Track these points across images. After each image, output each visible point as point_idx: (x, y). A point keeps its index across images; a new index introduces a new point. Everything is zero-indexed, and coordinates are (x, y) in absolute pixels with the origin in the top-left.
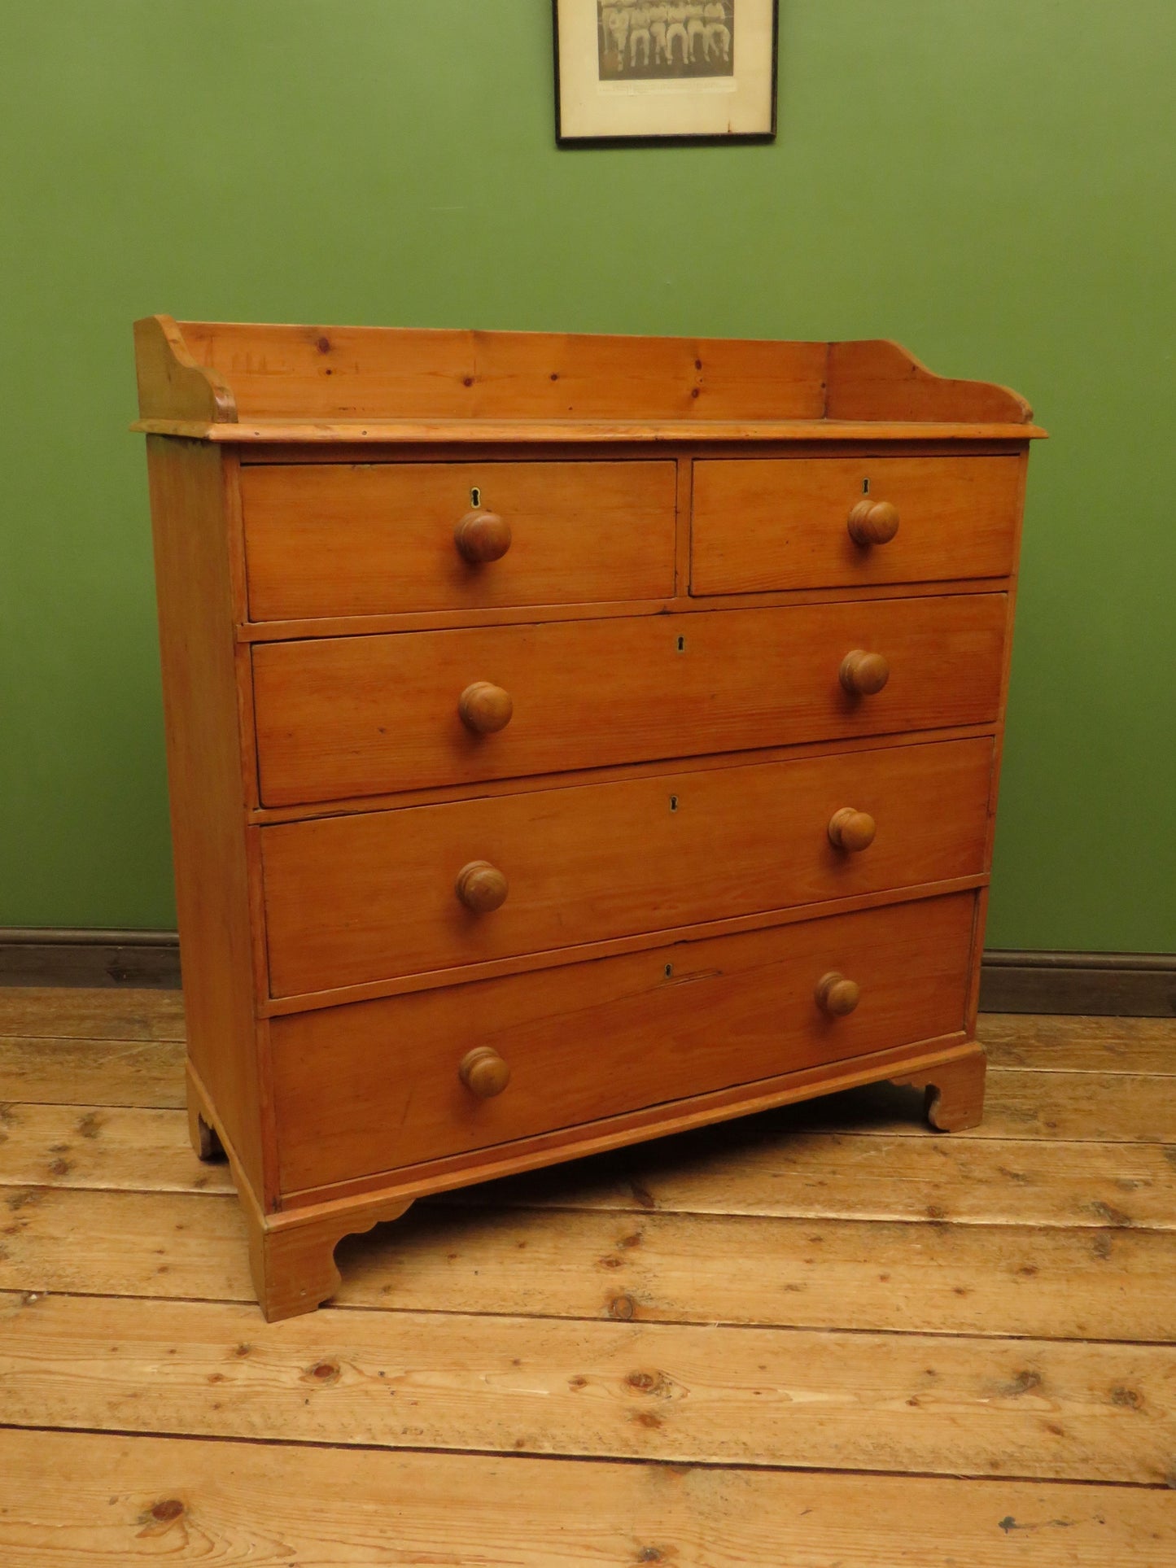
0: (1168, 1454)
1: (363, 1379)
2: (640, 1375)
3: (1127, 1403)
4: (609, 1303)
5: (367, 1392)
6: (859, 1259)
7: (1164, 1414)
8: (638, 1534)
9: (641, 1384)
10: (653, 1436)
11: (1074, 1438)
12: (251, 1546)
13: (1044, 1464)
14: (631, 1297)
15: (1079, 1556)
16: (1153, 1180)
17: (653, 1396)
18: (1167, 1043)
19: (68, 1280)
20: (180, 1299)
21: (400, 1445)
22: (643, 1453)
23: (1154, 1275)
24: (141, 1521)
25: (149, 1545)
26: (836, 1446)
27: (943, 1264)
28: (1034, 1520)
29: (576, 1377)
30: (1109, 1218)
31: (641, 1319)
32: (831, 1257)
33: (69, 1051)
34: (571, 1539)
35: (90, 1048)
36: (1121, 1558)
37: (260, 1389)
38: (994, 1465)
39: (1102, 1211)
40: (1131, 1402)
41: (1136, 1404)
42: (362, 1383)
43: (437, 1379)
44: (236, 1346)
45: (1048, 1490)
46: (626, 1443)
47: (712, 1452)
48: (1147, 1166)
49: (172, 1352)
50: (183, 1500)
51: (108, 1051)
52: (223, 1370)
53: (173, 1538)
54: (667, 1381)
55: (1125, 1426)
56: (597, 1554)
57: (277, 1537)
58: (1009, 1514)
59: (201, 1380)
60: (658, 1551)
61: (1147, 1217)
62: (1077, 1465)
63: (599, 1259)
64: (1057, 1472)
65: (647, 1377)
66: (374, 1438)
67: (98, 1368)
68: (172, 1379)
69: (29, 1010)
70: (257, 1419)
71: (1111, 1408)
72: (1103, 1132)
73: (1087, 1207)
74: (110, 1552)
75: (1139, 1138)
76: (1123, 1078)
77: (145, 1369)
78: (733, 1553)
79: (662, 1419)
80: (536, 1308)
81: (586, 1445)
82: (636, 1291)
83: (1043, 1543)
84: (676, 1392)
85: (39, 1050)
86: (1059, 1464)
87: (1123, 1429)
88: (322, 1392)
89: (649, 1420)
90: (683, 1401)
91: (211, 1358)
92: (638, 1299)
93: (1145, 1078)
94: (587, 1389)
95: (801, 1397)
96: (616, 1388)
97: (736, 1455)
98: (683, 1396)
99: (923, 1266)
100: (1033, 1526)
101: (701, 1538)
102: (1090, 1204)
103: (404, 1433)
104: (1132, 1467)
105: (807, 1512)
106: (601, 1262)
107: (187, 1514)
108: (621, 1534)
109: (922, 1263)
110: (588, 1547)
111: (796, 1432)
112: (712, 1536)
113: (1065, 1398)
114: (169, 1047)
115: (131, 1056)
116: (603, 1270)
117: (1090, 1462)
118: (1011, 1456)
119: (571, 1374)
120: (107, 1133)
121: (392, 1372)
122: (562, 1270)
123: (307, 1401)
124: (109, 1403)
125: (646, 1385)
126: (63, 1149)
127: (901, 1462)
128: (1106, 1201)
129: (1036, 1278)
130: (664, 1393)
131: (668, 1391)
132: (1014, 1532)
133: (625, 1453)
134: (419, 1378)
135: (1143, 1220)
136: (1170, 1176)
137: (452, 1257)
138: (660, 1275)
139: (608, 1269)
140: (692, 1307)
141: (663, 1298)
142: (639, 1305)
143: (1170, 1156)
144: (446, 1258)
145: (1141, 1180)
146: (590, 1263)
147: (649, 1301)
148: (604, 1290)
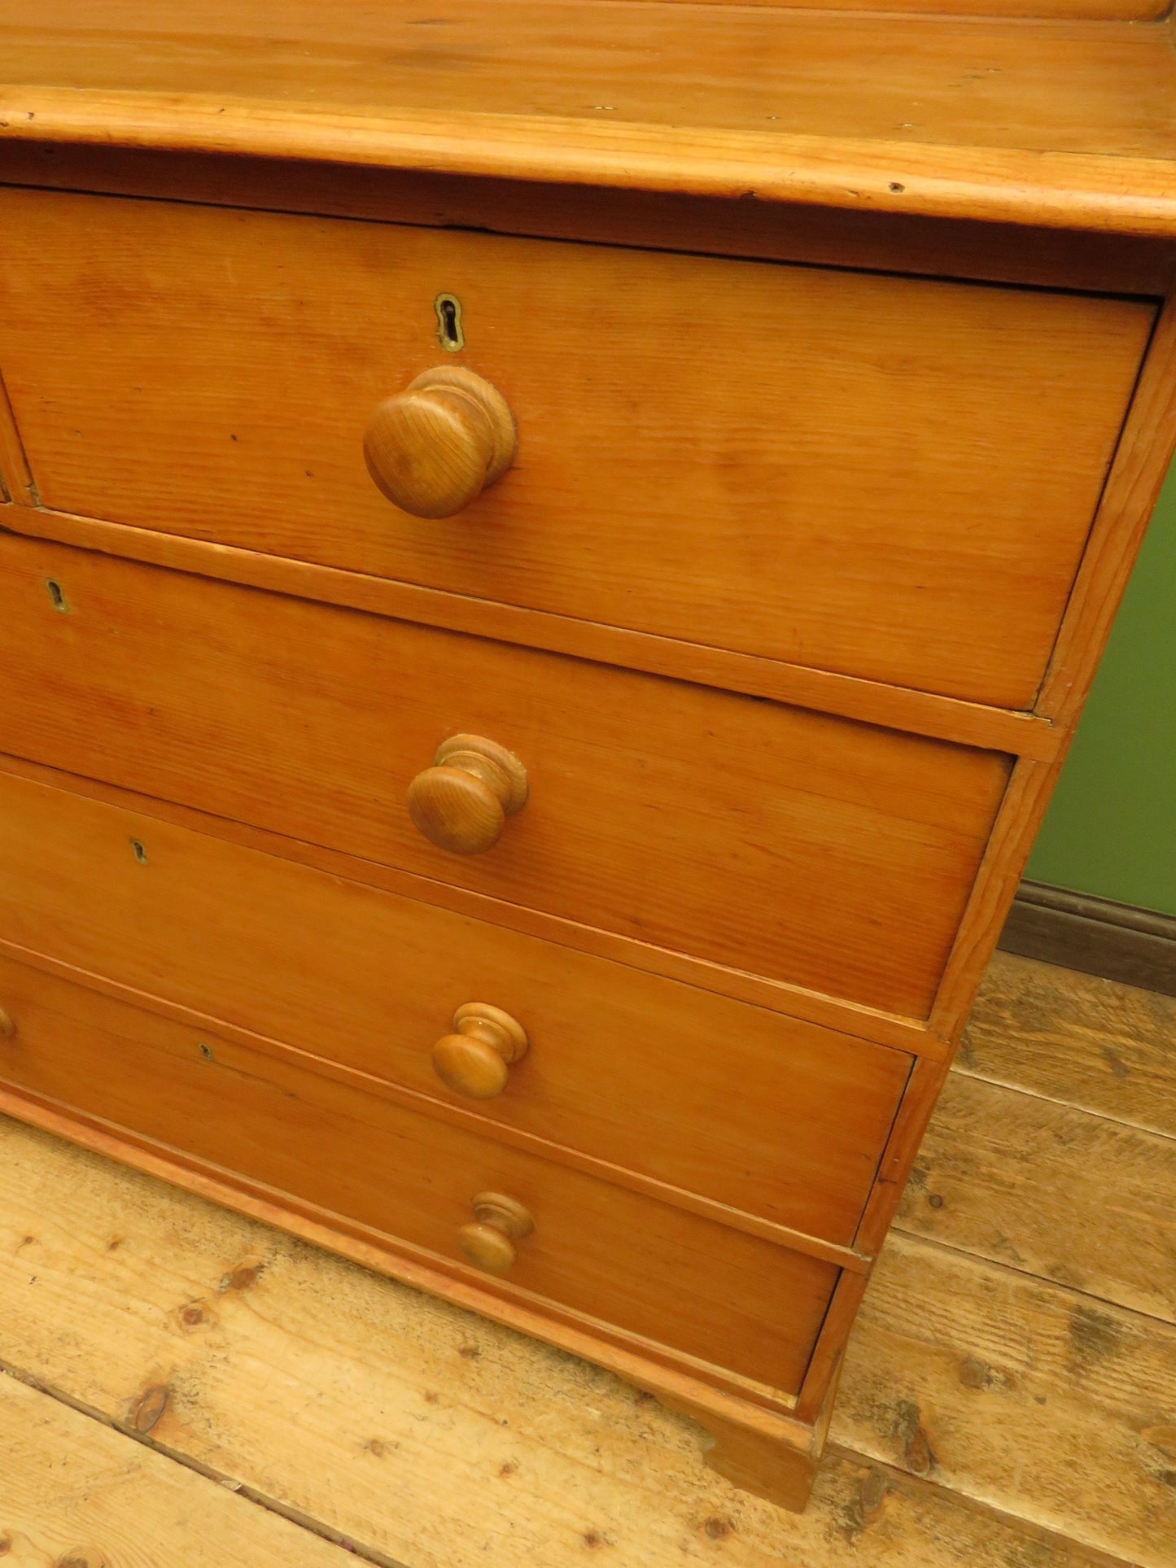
2: (78, 1560)
4: (140, 1393)
6: (496, 1417)
14: (174, 1391)
16: (1023, 1377)
27: (607, 1466)
30: (902, 1449)
31: (158, 1438)
32: (466, 1397)
39: (903, 1426)
48: (1030, 1341)
61: (965, 1468)
63: (183, 1301)
72: (1005, 1240)
73: (886, 1407)
75: (1053, 1270)
76: (1095, 1128)
80: (50, 1373)
82: (186, 1381)
92: (178, 1395)
93: (1132, 1137)
99: (574, 1462)
102: (893, 1404)
106: (181, 1308)
109: (578, 1455)
116: (174, 1326)
122: (128, 1309)
128: (922, 1405)
129: (719, 1548)
135: (954, 1471)
136: (1056, 1374)
137: (28, 1240)
138: (233, 1359)
139: (180, 1326)
140: (231, 1439)
141: (208, 1407)
142: (172, 1411)
143: (1076, 1328)
144: (20, 1240)
145: (1003, 1370)
146: (168, 1308)
147: (189, 1405)
148: (151, 1365)
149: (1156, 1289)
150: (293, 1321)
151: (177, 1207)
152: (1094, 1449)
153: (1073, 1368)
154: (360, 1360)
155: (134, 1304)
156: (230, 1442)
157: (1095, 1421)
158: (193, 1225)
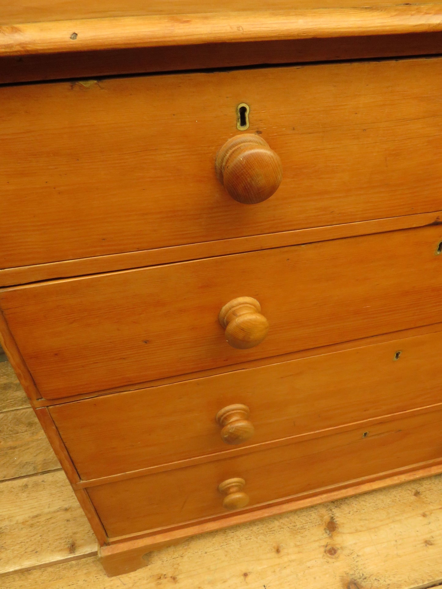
14: (355, 580)
32: (432, 507)
63: (323, 549)
82: (354, 574)
92: (358, 580)
106: (325, 552)
116: (330, 560)
122: (309, 567)
137: (245, 575)
138: (360, 554)
139: (332, 558)
140: (389, 579)
141: (371, 575)
142: (363, 587)
144: (242, 577)
146: (321, 556)
147: (365, 580)
148: (338, 578)
150: (362, 526)
151: (281, 521)
154: (393, 522)
155: (309, 564)
156: (390, 580)
158: (295, 523)
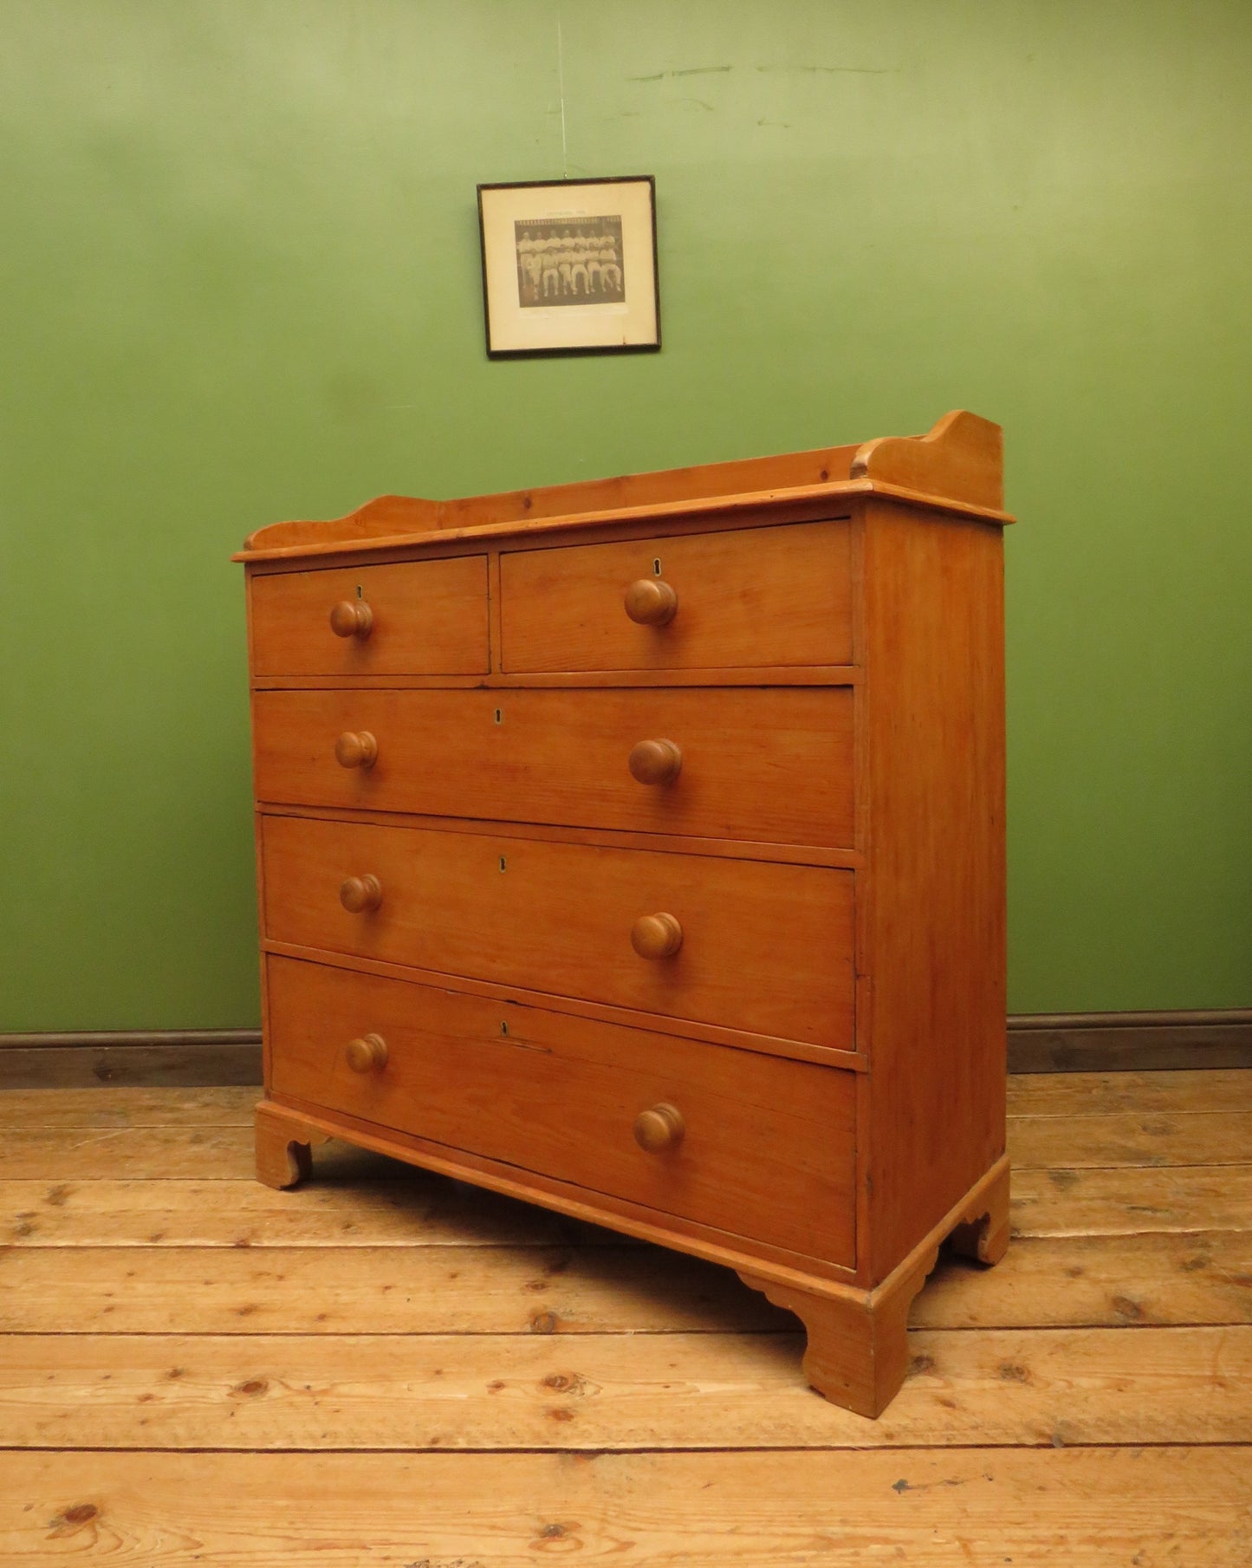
0: (1054, 1418)
1: (287, 1392)
2: (556, 1378)
3: (1015, 1377)
4: (532, 1319)
5: (292, 1403)
7: (1049, 1385)
8: (543, 1513)
9: (557, 1384)
10: (564, 1428)
11: (965, 1410)
12: (160, 1542)
13: (936, 1433)
14: (553, 1314)
15: (969, 1510)
16: (1040, 1199)
17: (567, 1394)
18: (1050, 1092)
19: (16, 1322)
20: (122, 1334)
21: (318, 1448)
22: (553, 1443)
23: (1040, 1272)
24: (53, 1524)
25: (58, 1545)
26: (740, 1428)
28: (927, 1482)
29: (494, 1381)
31: (560, 1331)
33: (49, 1137)
34: (476, 1521)
35: (70, 1135)
36: (1009, 1509)
37: (188, 1405)
38: (889, 1436)
40: (1017, 1375)
41: (1023, 1378)
42: (288, 1396)
43: (361, 1389)
44: (170, 1370)
45: (940, 1455)
46: (538, 1436)
47: (620, 1439)
48: (1034, 1187)
49: (107, 1377)
50: (96, 1504)
51: (86, 1136)
52: (154, 1391)
53: (83, 1537)
54: (581, 1381)
55: (1012, 1397)
56: (502, 1533)
57: (187, 1533)
58: (901, 1478)
59: (131, 1400)
60: (562, 1527)
61: (1034, 1229)
62: (968, 1432)
63: (525, 1283)
64: (948, 1439)
65: (562, 1378)
66: (293, 1443)
67: (33, 1394)
68: (103, 1400)
69: (17, 1107)
70: (181, 1431)
71: (1000, 1382)
74: (17, 1553)
75: (1028, 1165)
77: (77, 1392)
78: (633, 1525)
79: (573, 1413)
80: (464, 1327)
81: (500, 1440)
82: (558, 1309)
83: (934, 1501)
84: (589, 1390)
85: (22, 1138)
86: (952, 1432)
87: (1011, 1399)
88: (249, 1405)
89: (562, 1415)
90: (596, 1397)
91: (146, 1381)
92: (558, 1314)
94: (503, 1391)
95: (707, 1388)
96: (532, 1389)
97: (643, 1440)
98: (597, 1393)
100: (925, 1487)
101: (605, 1514)
103: (324, 1436)
104: (1019, 1430)
105: (708, 1485)
106: (527, 1286)
107: (100, 1516)
108: (526, 1514)
110: (493, 1527)
111: (702, 1418)
112: (615, 1511)
113: (959, 1376)
114: (143, 1132)
115: (106, 1139)
116: (528, 1293)
117: (980, 1429)
118: (905, 1428)
119: (492, 1379)
120: (73, 1201)
121: (317, 1386)
122: (490, 1294)
123: (232, 1414)
124: (38, 1423)
125: (561, 1386)
126: (32, 1215)
127: (801, 1439)
130: (578, 1391)
131: (582, 1388)
132: (905, 1493)
133: (536, 1444)
134: (344, 1389)
135: (1031, 1230)
136: (1054, 1194)
137: (387, 1288)
139: (534, 1291)
140: (610, 1318)
141: (584, 1312)
142: (561, 1319)
143: (1055, 1179)
144: (382, 1289)
145: (1029, 1199)
146: (517, 1288)
147: (569, 1316)
148: (527, 1309)
149: (1083, 1160)
152: (1094, 1210)
153: (1062, 1190)
155: (492, 1292)
157: (1084, 1203)
